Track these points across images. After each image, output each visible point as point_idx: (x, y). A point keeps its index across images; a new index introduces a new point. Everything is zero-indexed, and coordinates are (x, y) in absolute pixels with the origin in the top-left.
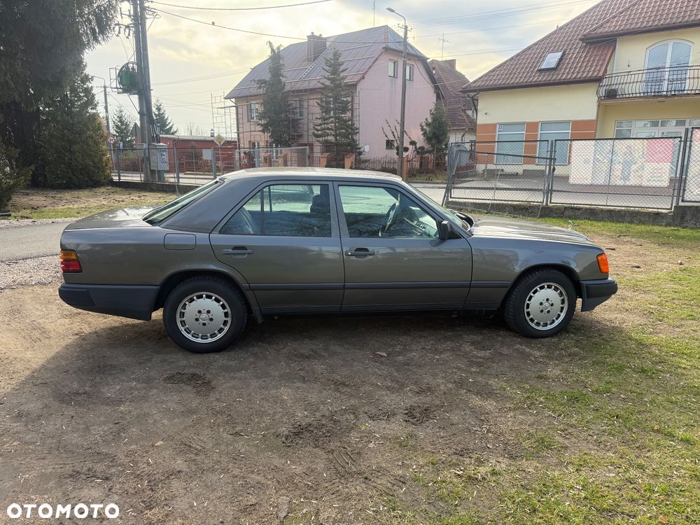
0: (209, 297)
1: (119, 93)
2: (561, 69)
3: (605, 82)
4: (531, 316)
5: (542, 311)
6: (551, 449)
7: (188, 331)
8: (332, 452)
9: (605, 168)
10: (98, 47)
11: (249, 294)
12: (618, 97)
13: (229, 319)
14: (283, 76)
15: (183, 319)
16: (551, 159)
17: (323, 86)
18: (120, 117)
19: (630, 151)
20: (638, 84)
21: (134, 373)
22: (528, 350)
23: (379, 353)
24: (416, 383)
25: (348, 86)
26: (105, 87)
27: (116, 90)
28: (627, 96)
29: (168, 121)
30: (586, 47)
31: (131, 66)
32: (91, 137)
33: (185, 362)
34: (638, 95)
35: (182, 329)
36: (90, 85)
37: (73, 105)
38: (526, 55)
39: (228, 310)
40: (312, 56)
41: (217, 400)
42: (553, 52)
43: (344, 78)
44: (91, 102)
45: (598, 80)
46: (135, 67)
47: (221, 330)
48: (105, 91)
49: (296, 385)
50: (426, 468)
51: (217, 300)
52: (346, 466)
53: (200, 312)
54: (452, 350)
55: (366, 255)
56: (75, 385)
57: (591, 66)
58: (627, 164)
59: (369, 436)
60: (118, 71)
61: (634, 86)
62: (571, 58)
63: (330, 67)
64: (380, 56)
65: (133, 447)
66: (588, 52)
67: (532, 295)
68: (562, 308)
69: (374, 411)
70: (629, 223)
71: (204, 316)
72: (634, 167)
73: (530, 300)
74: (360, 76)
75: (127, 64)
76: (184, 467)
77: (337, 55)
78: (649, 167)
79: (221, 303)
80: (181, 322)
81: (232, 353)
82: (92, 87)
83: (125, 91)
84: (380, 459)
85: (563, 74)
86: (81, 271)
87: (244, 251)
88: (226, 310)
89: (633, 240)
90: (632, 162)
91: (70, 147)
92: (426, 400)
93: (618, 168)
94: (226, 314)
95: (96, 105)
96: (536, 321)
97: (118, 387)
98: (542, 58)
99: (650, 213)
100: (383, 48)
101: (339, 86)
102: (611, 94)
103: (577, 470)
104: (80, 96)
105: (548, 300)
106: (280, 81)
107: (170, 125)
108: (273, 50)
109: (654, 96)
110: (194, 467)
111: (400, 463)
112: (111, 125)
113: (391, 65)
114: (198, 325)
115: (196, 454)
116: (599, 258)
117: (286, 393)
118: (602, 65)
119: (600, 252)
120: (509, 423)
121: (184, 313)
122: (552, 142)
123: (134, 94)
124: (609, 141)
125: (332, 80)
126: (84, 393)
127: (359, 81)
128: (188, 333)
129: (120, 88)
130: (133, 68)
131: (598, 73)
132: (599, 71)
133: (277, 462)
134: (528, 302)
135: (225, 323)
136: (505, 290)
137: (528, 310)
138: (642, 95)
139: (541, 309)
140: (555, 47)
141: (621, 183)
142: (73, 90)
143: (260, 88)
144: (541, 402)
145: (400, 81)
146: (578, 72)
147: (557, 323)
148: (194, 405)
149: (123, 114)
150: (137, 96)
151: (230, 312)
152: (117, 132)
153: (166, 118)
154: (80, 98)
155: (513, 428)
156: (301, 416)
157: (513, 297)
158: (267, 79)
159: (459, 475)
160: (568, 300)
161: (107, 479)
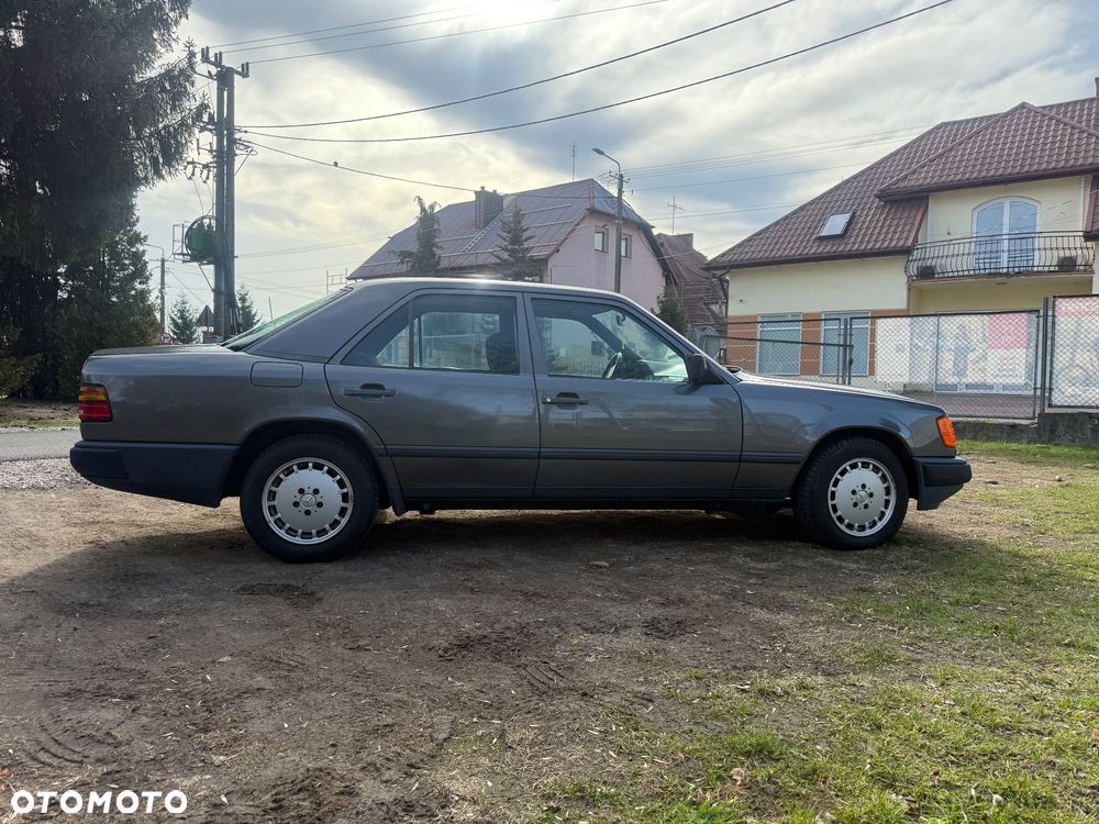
0: (318, 467)
1: (184, 261)
2: (851, 237)
3: (916, 254)
4: (839, 513)
5: (855, 505)
6: (895, 663)
7: (280, 524)
8: (525, 667)
9: (928, 358)
10: (160, 184)
11: (385, 463)
12: (937, 276)
13: (350, 506)
14: (438, 247)
15: (272, 503)
16: (845, 346)
17: (498, 261)
18: (182, 312)
19: (964, 333)
20: (965, 258)
21: (185, 584)
22: (837, 563)
23: (596, 563)
24: (660, 594)
25: (534, 261)
26: (163, 261)
27: (181, 257)
28: (950, 274)
29: (256, 318)
30: (884, 207)
31: (206, 221)
32: (136, 325)
33: (272, 573)
34: (966, 273)
35: (270, 519)
36: (141, 249)
37: (112, 276)
38: (798, 217)
39: (349, 489)
40: (482, 218)
41: (326, 612)
42: (836, 213)
43: (528, 250)
44: (140, 272)
45: (906, 252)
46: (213, 222)
47: (334, 524)
48: (163, 265)
49: (460, 596)
50: (687, 684)
51: (331, 473)
52: (551, 683)
53: (301, 491)
54: (715, 562)
55: (574, 404)
56: (84, 596)
57: (895, 232)
58: (961, 353)
59: (585, 650)
60: (186, 230)
61: (959, 261)
62: (864, 222)
63: (509, 232)
64: (582, 220)
65: (178, 663)
66: (888, 214)
67: (839, 477)
68: (887, 502)
69: (591, 623)
70: (972, 439)
71: (308, 497)
72: (972, 357)
73: (835, 485)
74: (554, 247)
75: (203, 218)
76: (268, 685)
77: (518, 216)
78: (995, 355)
79: (338, 477)
80: (269, 507)
81: (352, 564)
82: (144, 251)
83: (194, 258)
84: (606, 674)
85: (854, 243)
86: (111, 419)
87: (380, 392)
88: (345, 490)
89: (981, 458)
90: (968, 349)
91: (101, 339)
92: (680, 612)
93: (948, 360)
94: (345, 497)
95: (147, 279)
96: (847, 521)
97: (157, 600)
98: (822, 221)
99: (1002, 425)
100: (588, 210)
101: (522, 260)
102: (927, 273)
103: (943, 684)
104: (125, 265)
105: (864, 486)
106: (433, 254)
107: (259, 325)
108: (423, 209)
109: (990, 274)
110: (284, 685)
111: (641, 679)
112: (167, 322)
113: (598, 238)
114: (298, 513)
115: (289, 671)
116: (940, 422)
117: (443, 604)
118: (910, 231)
119: (939, 415)
120: (817, 639)
121: (275, 492)
122: (846, 320)
123: (209, 263)
124: (932, 318)
125: (513, 253)
126: (99, 605)
127: (551, 255)
128: (280, 528)
129: (188, 254)
130: (210, 226)
131: (905, 243)
132: (907, 239)
133: (428, 678)
134: (833, 489)
135: (343, 512)
136: (796, 469)
137: (833, 502)
138: (972, 272)
139: (854, 501)
140: (839, 206)
141: (953, 380)
142: (115, 255)
143: (402, 262)
144: (870, 615)
145: (612, 258)
146: (876, 241)
147: (880, 525)
148: (286, 618)
149: (187, 306)
150: (211, 267)
151: (351, 493)
152: (175, 333)
153: (253, 313)
154: (124, 267)
155: (827, 643)
156: (468, 627)
157: (810, 479)
158: (414, 251)
159: (743, 690)
160: (896, 488)
161: (131, 697)
